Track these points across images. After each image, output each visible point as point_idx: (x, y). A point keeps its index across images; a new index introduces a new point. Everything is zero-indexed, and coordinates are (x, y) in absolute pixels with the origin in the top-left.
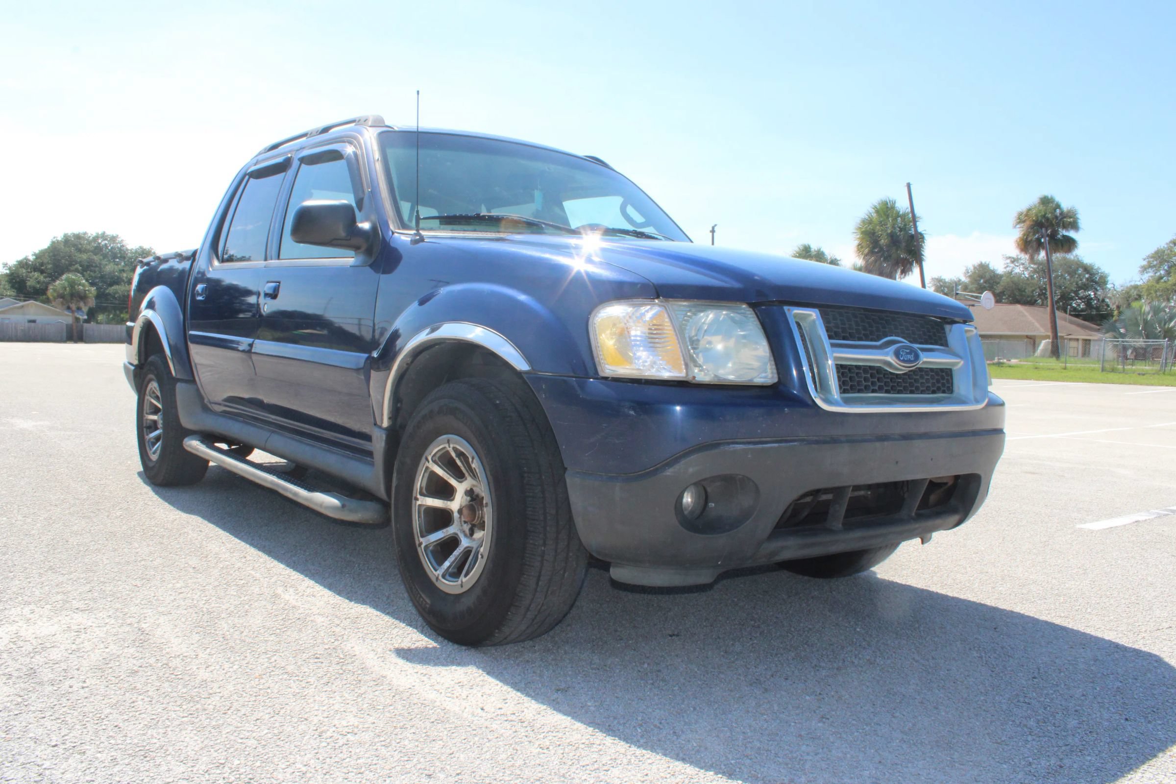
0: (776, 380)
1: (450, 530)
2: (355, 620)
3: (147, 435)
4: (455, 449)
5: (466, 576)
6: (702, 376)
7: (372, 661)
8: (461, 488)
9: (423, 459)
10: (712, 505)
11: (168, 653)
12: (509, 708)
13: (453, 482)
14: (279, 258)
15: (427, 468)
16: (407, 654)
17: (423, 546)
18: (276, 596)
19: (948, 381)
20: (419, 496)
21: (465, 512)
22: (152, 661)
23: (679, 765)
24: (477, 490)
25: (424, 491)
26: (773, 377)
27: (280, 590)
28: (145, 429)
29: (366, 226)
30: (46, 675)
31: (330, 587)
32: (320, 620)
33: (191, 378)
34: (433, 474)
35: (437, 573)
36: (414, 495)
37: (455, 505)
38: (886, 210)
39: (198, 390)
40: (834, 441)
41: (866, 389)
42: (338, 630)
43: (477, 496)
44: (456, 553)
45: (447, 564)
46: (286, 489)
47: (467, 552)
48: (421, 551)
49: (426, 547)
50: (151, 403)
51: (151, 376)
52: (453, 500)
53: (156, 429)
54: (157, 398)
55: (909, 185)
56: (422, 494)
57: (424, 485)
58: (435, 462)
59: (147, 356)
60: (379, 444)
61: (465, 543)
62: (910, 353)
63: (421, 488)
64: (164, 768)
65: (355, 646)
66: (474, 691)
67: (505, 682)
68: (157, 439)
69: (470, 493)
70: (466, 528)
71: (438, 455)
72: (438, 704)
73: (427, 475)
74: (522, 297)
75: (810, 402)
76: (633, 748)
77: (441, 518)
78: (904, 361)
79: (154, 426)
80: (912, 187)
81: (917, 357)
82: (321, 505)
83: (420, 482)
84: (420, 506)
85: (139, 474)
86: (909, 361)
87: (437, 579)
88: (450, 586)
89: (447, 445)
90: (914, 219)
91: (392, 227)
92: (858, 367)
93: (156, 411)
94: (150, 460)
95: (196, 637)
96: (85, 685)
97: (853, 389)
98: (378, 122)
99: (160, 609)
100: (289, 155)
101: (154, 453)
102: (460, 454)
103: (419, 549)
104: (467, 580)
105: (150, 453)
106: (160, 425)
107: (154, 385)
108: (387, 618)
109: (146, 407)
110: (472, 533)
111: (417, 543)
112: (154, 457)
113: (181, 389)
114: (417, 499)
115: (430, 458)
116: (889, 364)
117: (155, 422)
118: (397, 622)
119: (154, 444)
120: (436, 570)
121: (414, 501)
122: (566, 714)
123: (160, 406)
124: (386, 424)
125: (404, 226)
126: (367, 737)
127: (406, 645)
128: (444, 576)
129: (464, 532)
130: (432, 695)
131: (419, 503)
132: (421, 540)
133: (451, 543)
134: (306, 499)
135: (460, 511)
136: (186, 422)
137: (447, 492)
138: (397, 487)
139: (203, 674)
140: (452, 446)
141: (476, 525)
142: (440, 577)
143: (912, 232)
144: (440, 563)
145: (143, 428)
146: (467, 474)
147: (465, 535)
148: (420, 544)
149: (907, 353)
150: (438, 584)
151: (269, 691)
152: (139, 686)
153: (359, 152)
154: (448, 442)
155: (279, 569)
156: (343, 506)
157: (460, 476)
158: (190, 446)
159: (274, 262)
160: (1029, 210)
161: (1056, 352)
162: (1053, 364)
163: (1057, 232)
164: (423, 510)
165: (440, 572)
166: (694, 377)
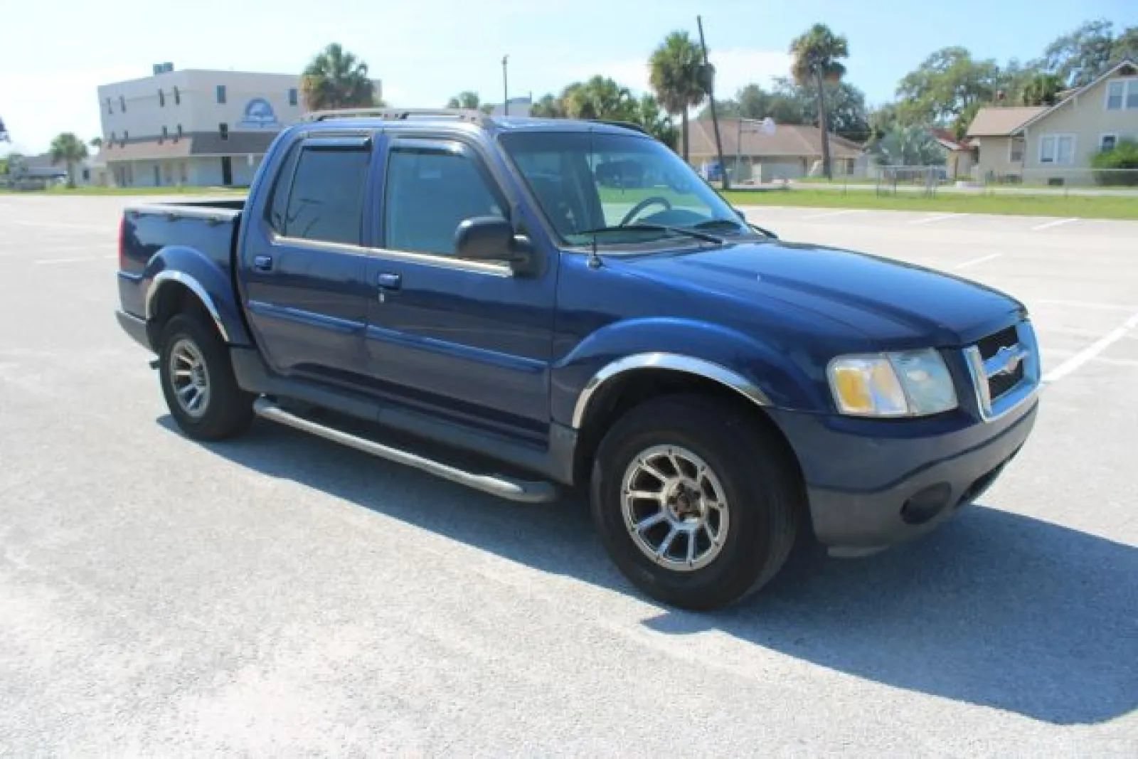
0: (957, 406)
1: (661, 516)
2: (575, 593)
3: (178, 390)
4: (676, 457)
5: (695, 557)
6: (916, 410)
7: (636, 637)
8: (670, 483)
9: (636, 461)
12: (782, 667)
13: (663, 478)
14: (384, 246)
15: (639, 468)
17: (636, 531)
18: (480, 576)
19: (1023, 369)
20: (628, 490)
24: (688, 485)
25: (634, 486)
26: (955, 403)
28: (173, 385)
33: (252, 346)
34: (645, 474)
35: (655, 553)
36: (623, 488)
37: (662, 497)
38: (678, 42)
39: (261, 356)
43: (689, 489)
44: (671, 535)
45: (664, 545)
47: (684, 535)
48: (634, 534)
49: (639, 532)
50: (179, 359)
51: (183, 335)
52: (661, 491)
53: (189, 383)
55: (699, 19)
56: (632, 488)
57: (635, 481)
58: (648, 463)
60: (564, 441)
61: (677, 527)
63: (631, 484)
65: (608, 624)
69: (680, 487)
70: (676, 515)
71: (654, 459)
73: (638, 473)
75: (979, 419)
77: (650, 507)
79: (185, 381)
80: (703, 21)
82: (497, 489)
83: (630, 477)
84: (629, 498)
87: (657, 557)
88: (672, 564)
89: (666, 453)
90: (705, 51)
91: (553, 243)
94: (186, 416)
101: (195, 406)
102: (683, 462)
103: (631, 533)
104: (699, 561)
105: (186, 407)
106: (197, 380)
107: (186, 344)
109: (173, 363)
110: (683, 519)
111: (630, 528)
112: (196, 413)
113: (235, 353)
114: (626, 493)
115: (644, 461)
117: (187, 377)
119: (188, 399)
121: (622, 496)
124: (576, 425)
127: (644, 616)
128: (664, 556)
129: (672, 516)
131: (628, 496)
132: (634, 526)
133: (663, 527)
134: (474, 482)
135: (668, 501)
136: (244, 383)
137: (655, 486)
140: (673, 454)
141: (687, 512)
142: (662, 557)
143: (702, 63)
144: (657, 545)
145: (171, 383)
146: (679, 474)
147: (676, 520)
148: (633, 529)
150: (659, 563)
154: (670, 451)
156: (525, 491)
157: (672, 474)
158: (267, 412)
159: (380, 251)
160: (803, 38)
161: (827, 172)
162: (826, 185)
163: (827, 59)
164: (632, 501)
165: (659, 553)
166: (914, 414)
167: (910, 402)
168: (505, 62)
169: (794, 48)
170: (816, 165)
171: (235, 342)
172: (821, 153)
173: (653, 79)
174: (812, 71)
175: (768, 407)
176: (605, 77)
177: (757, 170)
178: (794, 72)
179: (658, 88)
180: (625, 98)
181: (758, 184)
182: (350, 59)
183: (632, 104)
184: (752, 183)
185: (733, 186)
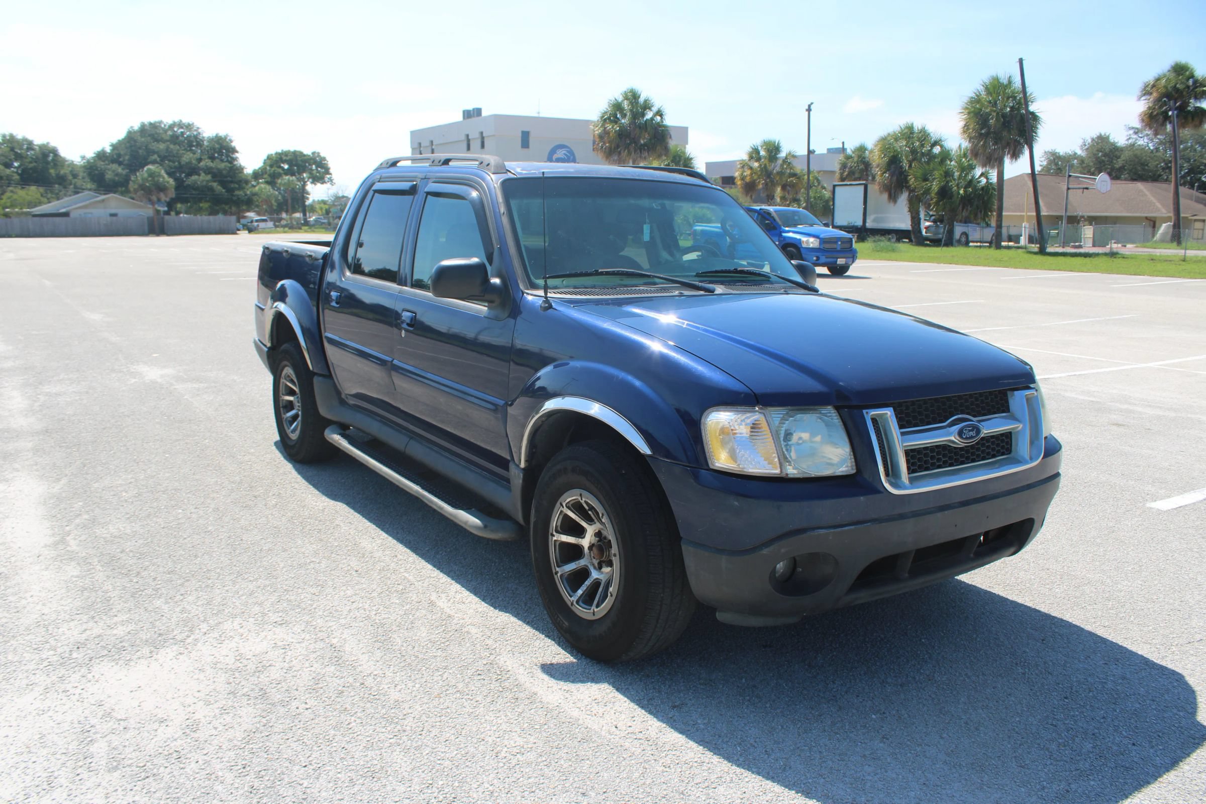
0: (854, 471)
1: (582, 562)
2: (502, 631)
3: (285, 414)
4: (586, 502)
5: (597, 606)
7: (523, 677)
8: (590, 530)
9: (558, 504)
10: (799, 570)
11: (361, 672)
12: (637, 726)
13: (584, 524)
14: (411, 285)
15: (562, 512)
16: (550, 670)
17: (559, 575)
18: (432, 603)
19: (1007, 443)
20: (554, 533)
21: (595, 549)
22: (351, 680)
23: (769, 784)
24: (604, 533)
25: (559, 529)
26: (851, 467)
27: (434, 597)
28: (282, 409)
29: (496, 281)
31: (475, 592)
32: (473, 630)
33: (328, 374)
34: (566, 516)
35: (572, 599)
36: (550, 531)
37: (585, 542)
38: (996, 88)
39: (334, 383)
40: (902, 517)
42: (490, 642)
43: (605, 538)
44: (588, 583)
45: (580, 592)
46: (432, 502)
47: (597, 583)
48: (557, 578)
49: (562, 576)
50: (286, 385)
51: (285, 363)
52: (584, 538)
53: (292, 408)
54: (292, 381)
55: (1021, 61)
56: (557, 531)
57: (559, 524)
58: (568, 508)
59: (280, 342)
60: (517, 478)
61: (595, 574)
62: (972, 430)
63: (556, 527)
65: (507, 661)
66: (608, 708)
67: (632, 700)
68: (295, 418)
69: (598, 534)
70: (596, 562)
71: (571, 503)
72: (581, 722)
73: (561, 517)
75: (882, 490)
76: (734, 767)
77: (574, 552)
78: (967, 438)
79: (290, 406)
81: (978, 431)
82: (466, 523)
83: (555, 521)
84: (556, 542)
85: (276, 444)
86: (972, 437)
87: (572, 604)
88: (582, 611)
89: (579, 498)
90: (1025, 100)
91: (522, 287)
92: (926, 448)
93: (291, 392)
94: (289, 438)
95: (379, 654)
96: (308, 707)
97: (921, 468)
98: (500, 168)
99: (343, 621)
100: (415, 184)
101: (294, 431)
102: (592, 508)
103: (555, 576)
104: (599, 610)
105: (289, 431)
106: (297, 405)
107: (288, 371)
108: (528, 628)
109: (282, 388)
110: (600, 568)
111: (554, 571)
112: (294, 436)
113: (317, 381)
114: (553, 535)
115: (564, 505)
116: (953, 442)
117: (291, 402)
118: (537, 633)
119: (291, 423)
120: (571, 597)
121: (550, 537)
122: (681, 732)
123: (297, 390)
124: (523, 465)
125: (534, 286)
126: (531, 756)
127: (548, 660)
128: (577, 602)
129: (593, 565)
130: (575, 713)
131: (555, 538)
132: (557, 569)
133: (583, 574)
134: (451, 515)
135: (590, 548)
136: (323, 411)
137: (579, 532)
138: (535, 522)
139: (394, 695)
140: (583, 499)
141: (604, 562)
142: (575, 603)
143: (1024, 112)
144: (575, 590)
145: (280, 407)
146: (596, 520)
147: (595, 568)
148: (557, 573)
149: (970, 431)
150: (573, 608)
151: (448, 710)
153: (484, 200)
154: (581, 495)
155: (428, 569)
156: (485, 526)
157: (590, 520)
158: (332, 439)
159: (408, 289)
160: (1158, 80)
161: (1177, 237)
162: (1173, 251)
163: (1187, 104)
164: (558, 544)
165: (574, 599)
166: (787, 474)
167: (783, 459)
168: (809, 110)
169: (1146, 91)
170: (1164, 228)
171: (315, 371)
172: (1171, 214)
173: (966, 129)
174: (1166, 118)
175: (649, 456)
176: (917, 126)
177: (1088, 232)
178: (1143, 120)
179: (971, 139)
180: (937, 150)
181: (1088, 248)
182: (647, 106)
183: (945, 155)
184: (1080, 247)
185: (1050, 249)
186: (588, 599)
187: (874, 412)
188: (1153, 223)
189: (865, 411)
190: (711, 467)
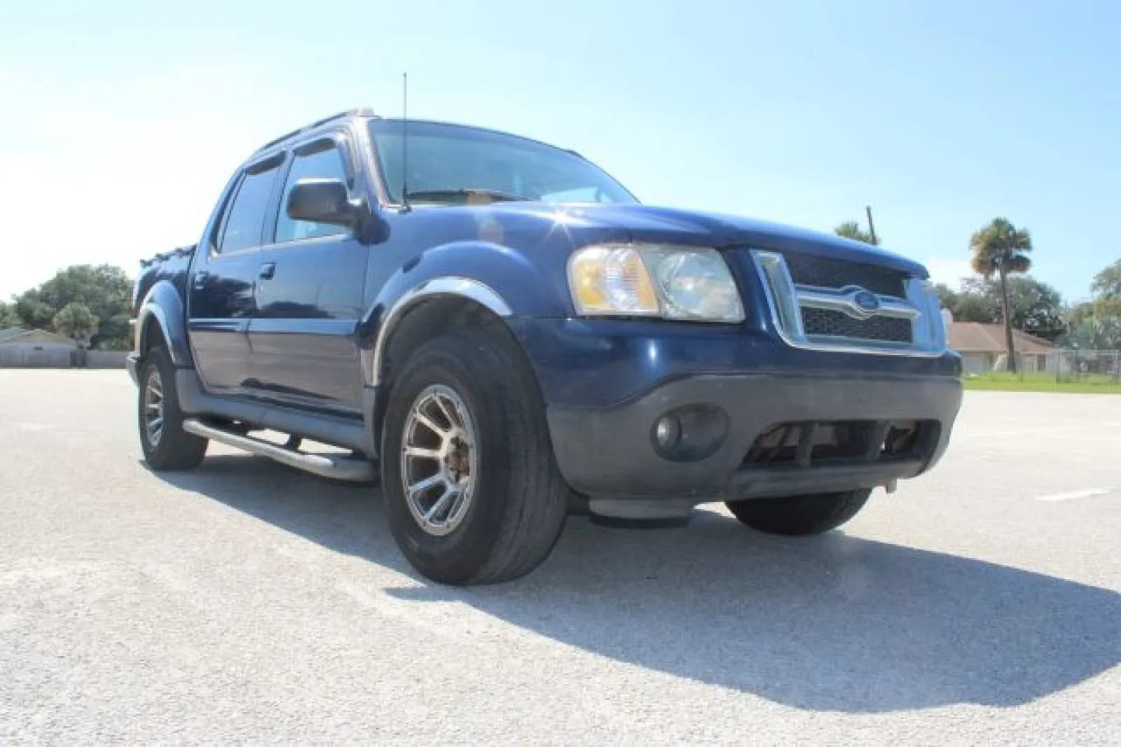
0: (743, 318)
1: (437, 478)
2: (346, 569)
3: (149, 423)
4: (441, 398)
5: (452, 517)
6: (673, 312)
7: (362, 597)
8: (447, 437)
9: (411, 410)
10: (685, 436)
12: (495, 631)
13: (439, 431)
14: (274, 241)
15: (415, 419)
16: (396, 592)
17: (411, 494)
18: (271, 550)
19: (907, 330)
20: (407, 447)
21: (451, 459)
22: (153, 596)
23: (658, 674)
24: (462, 438)
25: (412, 442)
26: (740, 314)
28: (146, 418)
29: (356, 202)
30: (52, 605)
31: (323, 544)
32: (313, 567)
33: (190, 364)
34: (421, 426)
35: (424, 518)
36: (402, 446)
37: (441, 453)
38: (848, 231)
39: (197, 375)
40: (801, 376)
41: (829, 332)
43: (463, 443)
44: (444, 498)
45: (434, 509)
47: (453, 497)
48: (409, 498)
49: (414, 495)
50: (153, 393)
51: (153, 366)
52: (439, 449)
53: (157, 416)
54: (158, 388)
55: (869, 210)
56: (410, 444)
57: (412, 436)
58: (422, 413)
59: (148, 348)
60: (368, 404)
61: (451, 488)
62: (870, 300)
63: (409, 440)
64: (164, 673)
65: (346, 586)
66: (461, 619)
68: (158, 426)
69: (456, 441)
70: (452, 475)
71: (425, 406)
72: (425, 628)
73: (415, 426)
74: (505, 250)
76: (614, 661)
77: (427, 467)
78: (864, 306)
79: (154, 414)
81: (876, 304)
82: (314, 466)
83: (408, 432)
84: (408, 456)
85: (141, 462)
86: (869, 307)
87: (425, 523)
88: (437, 528)
89: (433, 395)
91: (380, 203)
92: (821, 311)
93: (156, 399)
94: (151, 446)
95: (195, 579)
96: (89, 613)
97: (816, 331)
98: (368, 113)
100: (285, 150)
101: (155, 439)
102: (447, 402)
103: (407, 498)
104: (453, 521)
105: (151, 439)
106: (161, 412)
107: (156, 377)
109: (148, 397)
110: (457, 479)
111: (405, 491)
112: (155, 443)
113: (180, 375)
114: (405, 450)
115: (417, 409)
116: (851, 310)
117: (156, 411)
118: (385, 568)
119: (154, 431)
120: (423, 515)
121: (402, 452)
122: (548, 635)
123: (160, 395)
124: (375, 382)
125: (392, 201)
126: (357, 652)
127: (395, 585)
128: (431, 520)
129: (449, 479)
131: (407, 453)
132: (410, 488)
133: (438, 490)
134: (299, 461)
135: (446, 459)
136: (185, 406)
137: (434, 442)
138: (387, 440)
139: (202, 606)
140: (438, 395)
141: (461, 471)
142: (427, 522)
144: (427, 508)
145: (145, 416)
146: (452, 422)
147: (452, 482)
148: (408, 492)
149: (867, 300)
150: (425, 528)
152: (141, 615)
153: (350, 139)
154: (435, 392)
155: (273, 530)
156: (335, 465)
157: (446, 425)
158: (189, 427)
159: (269, 247)
160: (983, 232)
161: (1012, 366)
162: (1011, 376)
163: (1010, 252)
164: (411, 459)
165: (427, 516)
166: (666, 313)
167: (661, 298)
169: (975, 241)
170: (1000, 360)
171: (178, 364)
172: (1006, 349)
174: (994, 265)
175: (509, 317)
178: (974, 266)
186: (442, 516)
187: (762, 254)
188: (990, 357)
189: (752, 251)
190: (579, 313)
